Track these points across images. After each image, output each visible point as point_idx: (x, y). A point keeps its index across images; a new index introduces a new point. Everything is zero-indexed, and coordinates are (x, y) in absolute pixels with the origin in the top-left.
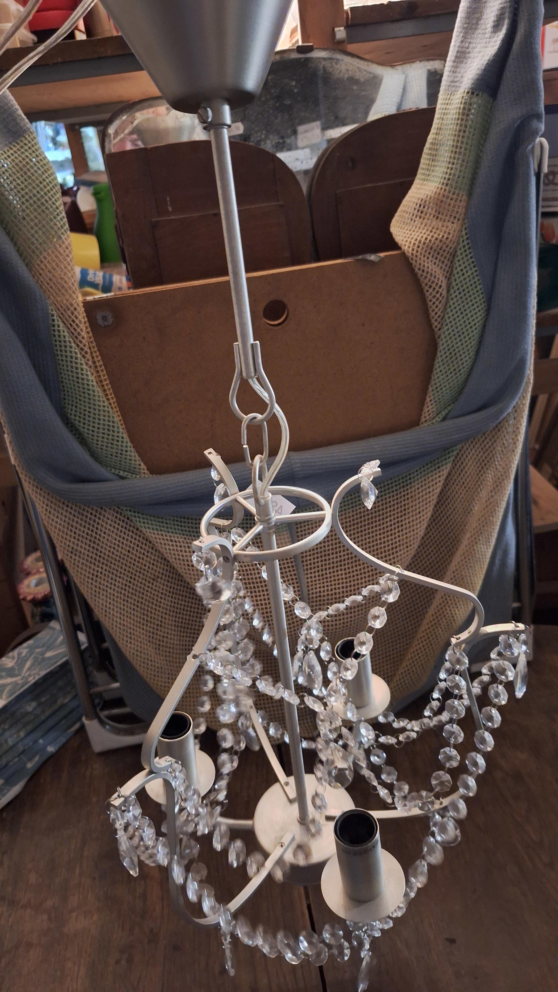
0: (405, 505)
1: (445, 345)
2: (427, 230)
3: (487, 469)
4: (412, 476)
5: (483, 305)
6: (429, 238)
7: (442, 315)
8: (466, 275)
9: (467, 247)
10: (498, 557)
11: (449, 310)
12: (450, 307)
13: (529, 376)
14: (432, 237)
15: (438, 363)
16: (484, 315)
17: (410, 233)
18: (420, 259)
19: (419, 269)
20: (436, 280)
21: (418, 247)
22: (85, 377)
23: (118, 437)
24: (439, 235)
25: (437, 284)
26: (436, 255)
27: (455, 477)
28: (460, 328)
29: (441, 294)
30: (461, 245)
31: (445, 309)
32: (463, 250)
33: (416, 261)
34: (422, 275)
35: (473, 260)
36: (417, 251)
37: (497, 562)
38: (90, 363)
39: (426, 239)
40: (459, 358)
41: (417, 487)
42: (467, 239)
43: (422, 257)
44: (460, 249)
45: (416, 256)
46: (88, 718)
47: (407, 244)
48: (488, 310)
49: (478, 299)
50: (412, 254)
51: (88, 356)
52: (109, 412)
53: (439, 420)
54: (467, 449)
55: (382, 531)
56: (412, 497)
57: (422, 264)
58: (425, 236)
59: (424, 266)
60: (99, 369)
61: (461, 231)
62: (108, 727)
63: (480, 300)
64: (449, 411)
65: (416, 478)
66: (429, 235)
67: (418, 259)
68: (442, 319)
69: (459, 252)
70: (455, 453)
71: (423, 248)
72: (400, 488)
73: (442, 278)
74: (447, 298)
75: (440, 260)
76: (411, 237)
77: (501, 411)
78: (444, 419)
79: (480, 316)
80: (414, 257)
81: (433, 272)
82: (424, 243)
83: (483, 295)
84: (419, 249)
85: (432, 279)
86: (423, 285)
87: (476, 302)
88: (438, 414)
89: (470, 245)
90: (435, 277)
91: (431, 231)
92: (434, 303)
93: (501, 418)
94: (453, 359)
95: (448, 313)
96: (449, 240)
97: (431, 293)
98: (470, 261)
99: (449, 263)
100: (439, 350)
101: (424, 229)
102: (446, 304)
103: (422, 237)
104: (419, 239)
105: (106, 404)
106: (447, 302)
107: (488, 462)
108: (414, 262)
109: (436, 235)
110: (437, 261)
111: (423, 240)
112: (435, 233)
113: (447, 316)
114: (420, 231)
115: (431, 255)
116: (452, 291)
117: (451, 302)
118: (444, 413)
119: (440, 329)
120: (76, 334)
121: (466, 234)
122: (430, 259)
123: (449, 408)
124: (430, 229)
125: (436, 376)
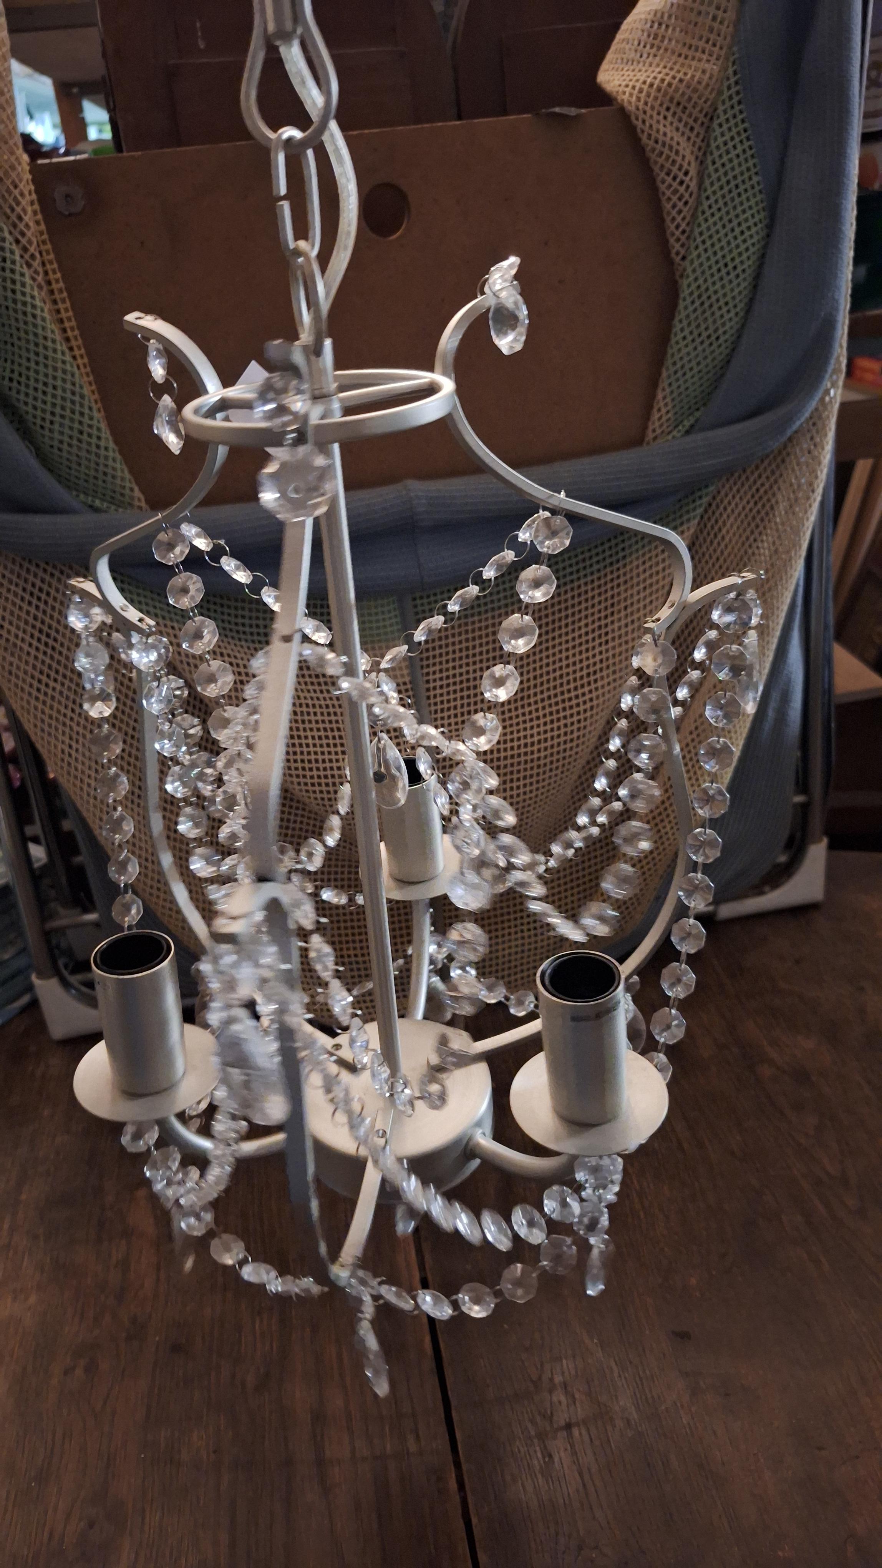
0: (613, 597)
1: (694, 286)
2: (665, 67)
3: (760, 534)
4: (627, 544)
5: (763, 214)
6: (668, 79)
7: (688, 229)
8: (733, 154)
9: (736, 99)
10: (773, 705)
11: (701, 219)
12: (703, 213)
13: (838, 357)
14: (674, 78)
15: (681, 321)
16: (763, 234)
17: (633, 74)
18: (651, 117)
19: (649, 137)
20: (679, 159)
21: (648, 95)
23: (90, 426)
24: (685, 74)
25: (680, 168)
26: (679, 112)
27: (704, 549)
28: (720, 254)
29: (688, 187)
30: (726, 94)
31: (694, 216)
32: (728, 104)
33: (644, 122)
34: (653, 150)
35: (746, 125)
37: (771, 713)
38: (40, 278)
40: (718, 314)
41: (635, 563)
42: (737, 83)
44: (723, 102)
45: (645, 112)
46: (41, 975)
48: (770, 227)
49: (752, 202)
50: (638, 109)
51: (36, 264)
52: (73, 375)
53: (679, 435)
54: (726, 495)
55: (571, 644)
56: (626, 582)
57: (655, 127)
58: (660, 76)
59: (658, 132)
60: (57, 296)
61: (726, 70)
63: (757, 204)
64: (697, 421)
65: (634, 548)
67: (647, 118)
68: (688, 238)
69: (721, 108)
70: (705, 500)
71: (656, 98)
72: (605, 567)
73: (689, 157)
74: (699, 196)
77: (790, 419)
78: (688, 432)
79: (756, 234)
80: (640, 114)
82: (659, 89)
83: (763, 196)
84: (650, 100)
86: (656, 169)
87: (750, 208)
88: (676, 427)
89: (741, 95)
90: (677, 152)
91: (671, 69)
93: (789, 433)
94: (708, 314)
95: (699, 225)
96: (704, 84)
97: (670, 186)
98: (741, 127)
99: (702, 132)
100: (682, 296)
102: (696, 209)
104: (649, 81)
105: (68, 358)
106: (699, 203)
107: (762, 520)
111: (657, 82)
112: (679, 72)
113: (697, 231)
116: (707, 183)
117: (706, 204)
118: (687, 424)
119: (684, 258)
121: (735, 73)
122: (670, 118)
123: (697, 414)
124: (670, 64)
125: (676, 348)
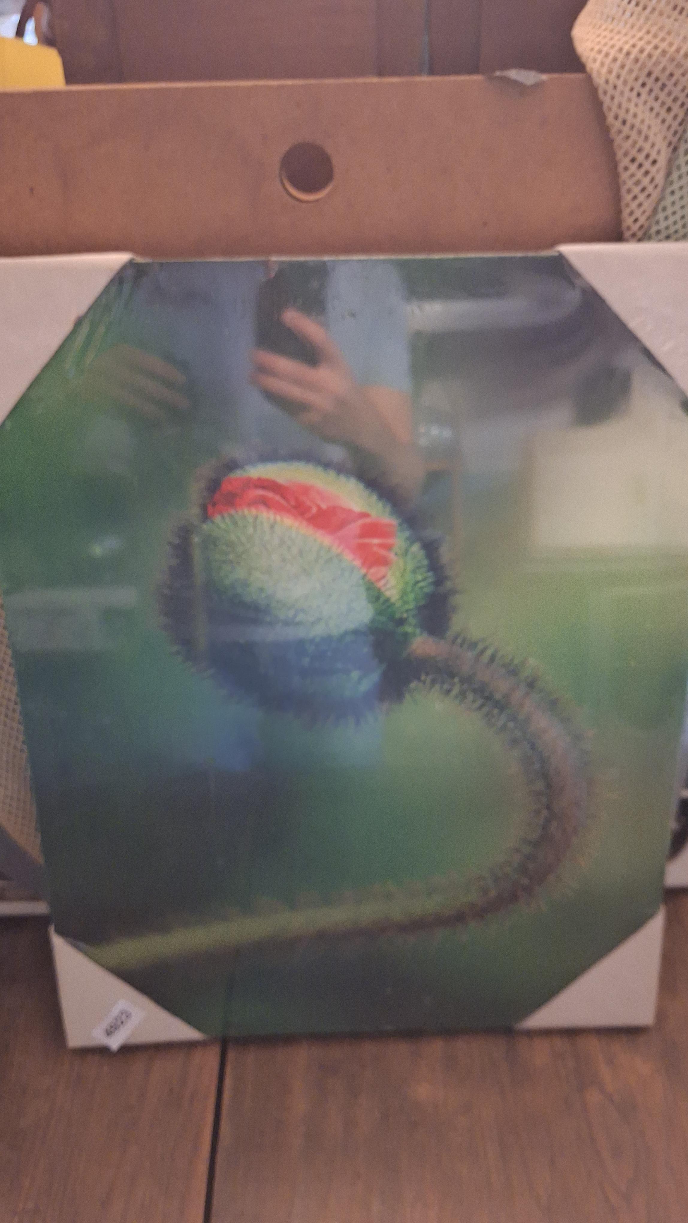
2: (648, 32)
6: (649, 49)
14: (656, 47)
17: (610, 35)
18: (622, 93)
20: (647, 147)
21: (623, 67)
24: (671, 44)
29: (653, 179)
34: (620, 132)
36: (618, 77)
39: (642, 51)
43: (627, 90)
58: (640, 44)
59: (627, 111)
66: (649, 43)
67: (617, 94)
68: (645, 233)
71: (631, 71)
73: (661, 144)
74: (663, 190)
75: (663, 104)
76: (611, 43)
80: (610, 88)
81: (644, 129)
82: (637, 60)
84: (624, 73)
85: (640, 143)
91: (655, 36)
92: (635, 198)
95: (658, 223)
97: (632, 175)
101: (640, 29)
102: (658, 203)
103: (634, 46)
104: (626, 48)
106: (661, 199)
109: (664, 46)
110: (657, 106)
113: (654, 229)
115: (647, 88)
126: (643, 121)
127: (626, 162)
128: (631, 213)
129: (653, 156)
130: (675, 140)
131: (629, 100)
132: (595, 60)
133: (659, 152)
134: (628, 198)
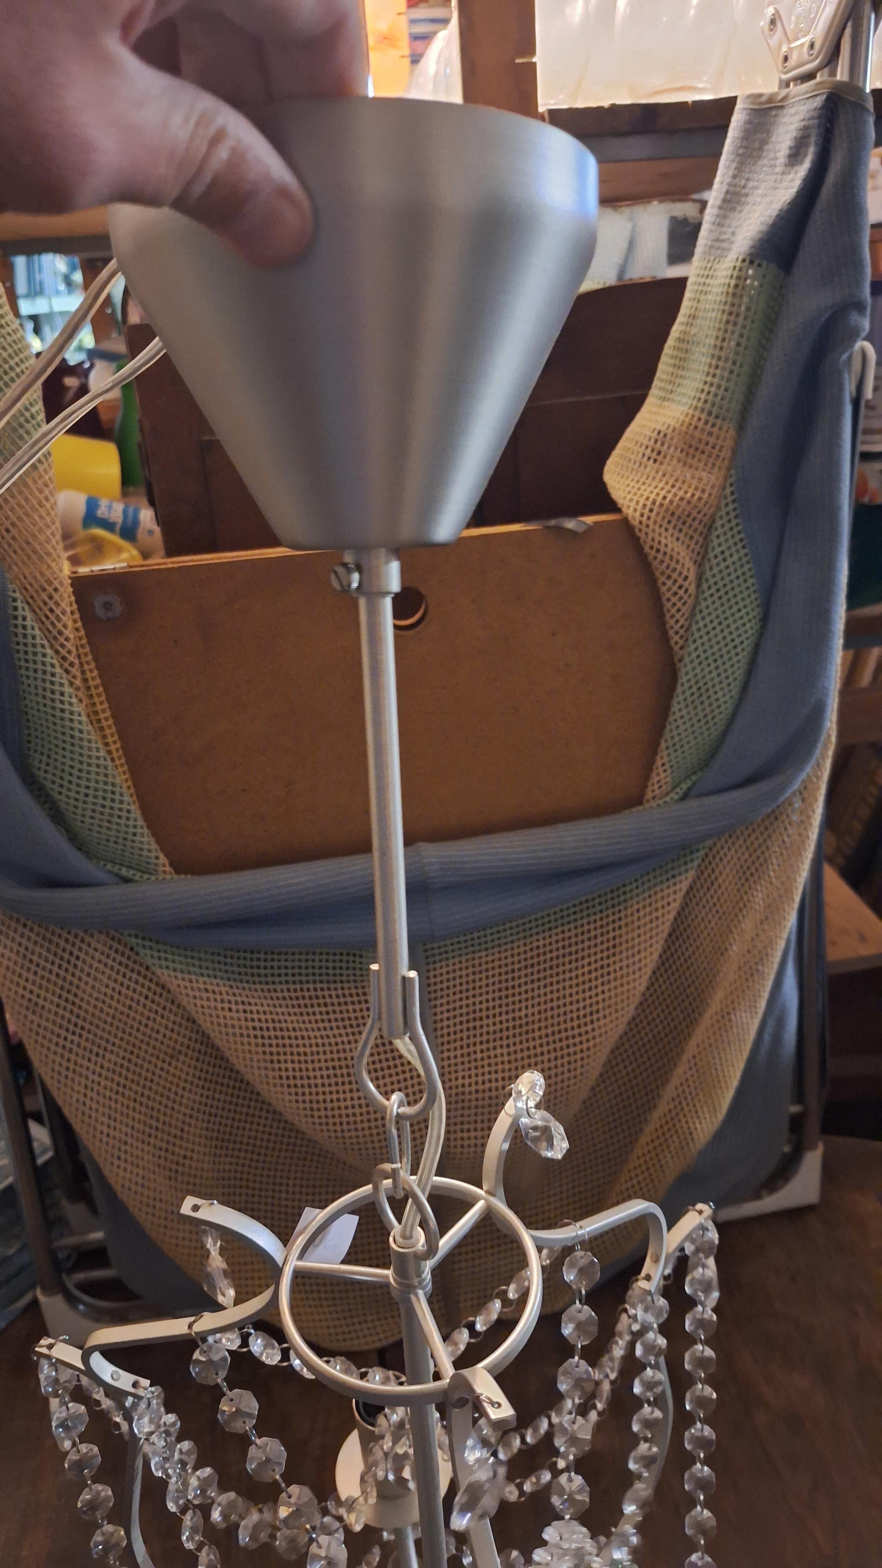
0: (614, 938)
1: (691, 675)
2: (667, 483)
3: (755, 882)
4: (628, 889)
5: (757, 610)
6: (670, 496)
7: (686, 624)
8: (729, 561)
9: (733, 514)
10: (769, 1030)
11: (699, 617)
12: (701, 612)
13: (829, 730)
14: (675, 495)
15: (679, 703)
16: (757, 627)
17: (637, 486)
18: (654, 531)
19: (652, 548)
20: (679, 567)
21: (651, 510)
22: (67, 707)
23: (121, 810)
24: (686, 492)
25: (680, 574)
26: (680, 525)
27: (702, 894)
28: (716, 648)
29: (686, 590)
30: (723, 512)
31: (693, 615)
32: (725, 519)
33: (647, 534)
34: (656, 558)
35: (742, 536)
36: (649, 518)
37: (767, 1038)
38: (78, 682)
39: (665, 498)
40: (714, 697)
41: (636, 907)
42: (734, 501)
43: (657, 527)
44: (721, 517)
45: (647, 526)
46: (47, 1291)
47: (633, 505)
48: (765, 619)
49: (747, 601)
50: (641, 523)
51: (75, 671)
52: (106, 768)
53: (676, 797)
54: (722, 848)
55: (574, 982)
56: (627, 925)
57: (657, 539)
58: (663, 493)
59: (659, 543)
60: (93, 691)
61: (724, 488)
62: (81, 1307)
63: (751, 603)
64: (694, 784)
65: (635, 892)
66: (669, 492)
67: (650, 531)
68: (686, 631)
69: (719, 523)
70: (702, 853)
71: (658, 513)
72: (607, 909)
73: (689, 564)
74: (697, 597)
75: (686, 534)
76: (639, 492)
77: (782, 789)
78: (685, 797)
79: (751, 628)
80: (643, 528)
81: (675, 555)
82: (661, 505)
83: (757, 595)
84: (653, 515)
85: (673, 564)
86: (657, 574)
87: (745, 607)
88: (674, 787)
89: (738, 512)
90: (678, 562)
91: (673, 486)
92: (674, 604)
93: (781, 799)
94: (704, 697)
95: (697, 622)
96: (703, 502)
97: (670, 588)
98: (738, 537)
99: (701, 540)
100: (680, 681)
101: (661, 481)
102: (694, 608)
103: (658, 494)
104: (652, 497)
105: (102, 754)
106: (697, 603)
107: (757, 870)
108: (642, 536)
109: (681, 493)
110: (682, 536)
111: (659, 499)
112: (680, 489)
113: (694, 627)
114: (654, 484)
115: (672, 525)
116: (705, 586)
117: (703, 605)
118: (684, 787)
119: (682, 648)
120: (55, 633)
121: (732, 493)
122: (671, 531)
123: (694, 778)
124: (671, 482)
125: (675, 725)
126: (673, 550)
127: (662, 579)
128: (673, 616)
129: (685, 573)
130: (699, 559)
131: (660, 535)
132: (629, 507)
133: (688, 570)
134: (668, 605)
